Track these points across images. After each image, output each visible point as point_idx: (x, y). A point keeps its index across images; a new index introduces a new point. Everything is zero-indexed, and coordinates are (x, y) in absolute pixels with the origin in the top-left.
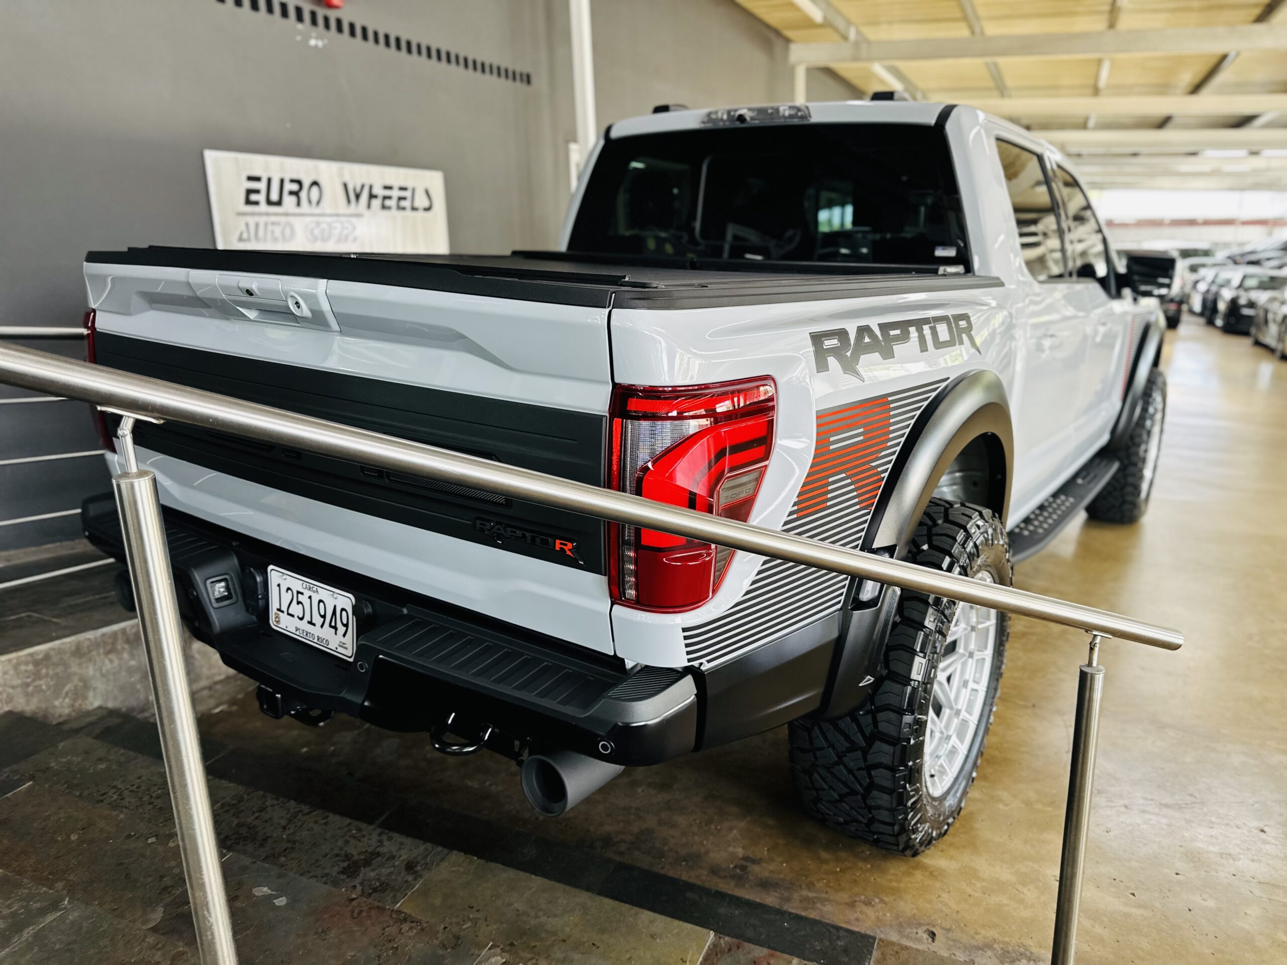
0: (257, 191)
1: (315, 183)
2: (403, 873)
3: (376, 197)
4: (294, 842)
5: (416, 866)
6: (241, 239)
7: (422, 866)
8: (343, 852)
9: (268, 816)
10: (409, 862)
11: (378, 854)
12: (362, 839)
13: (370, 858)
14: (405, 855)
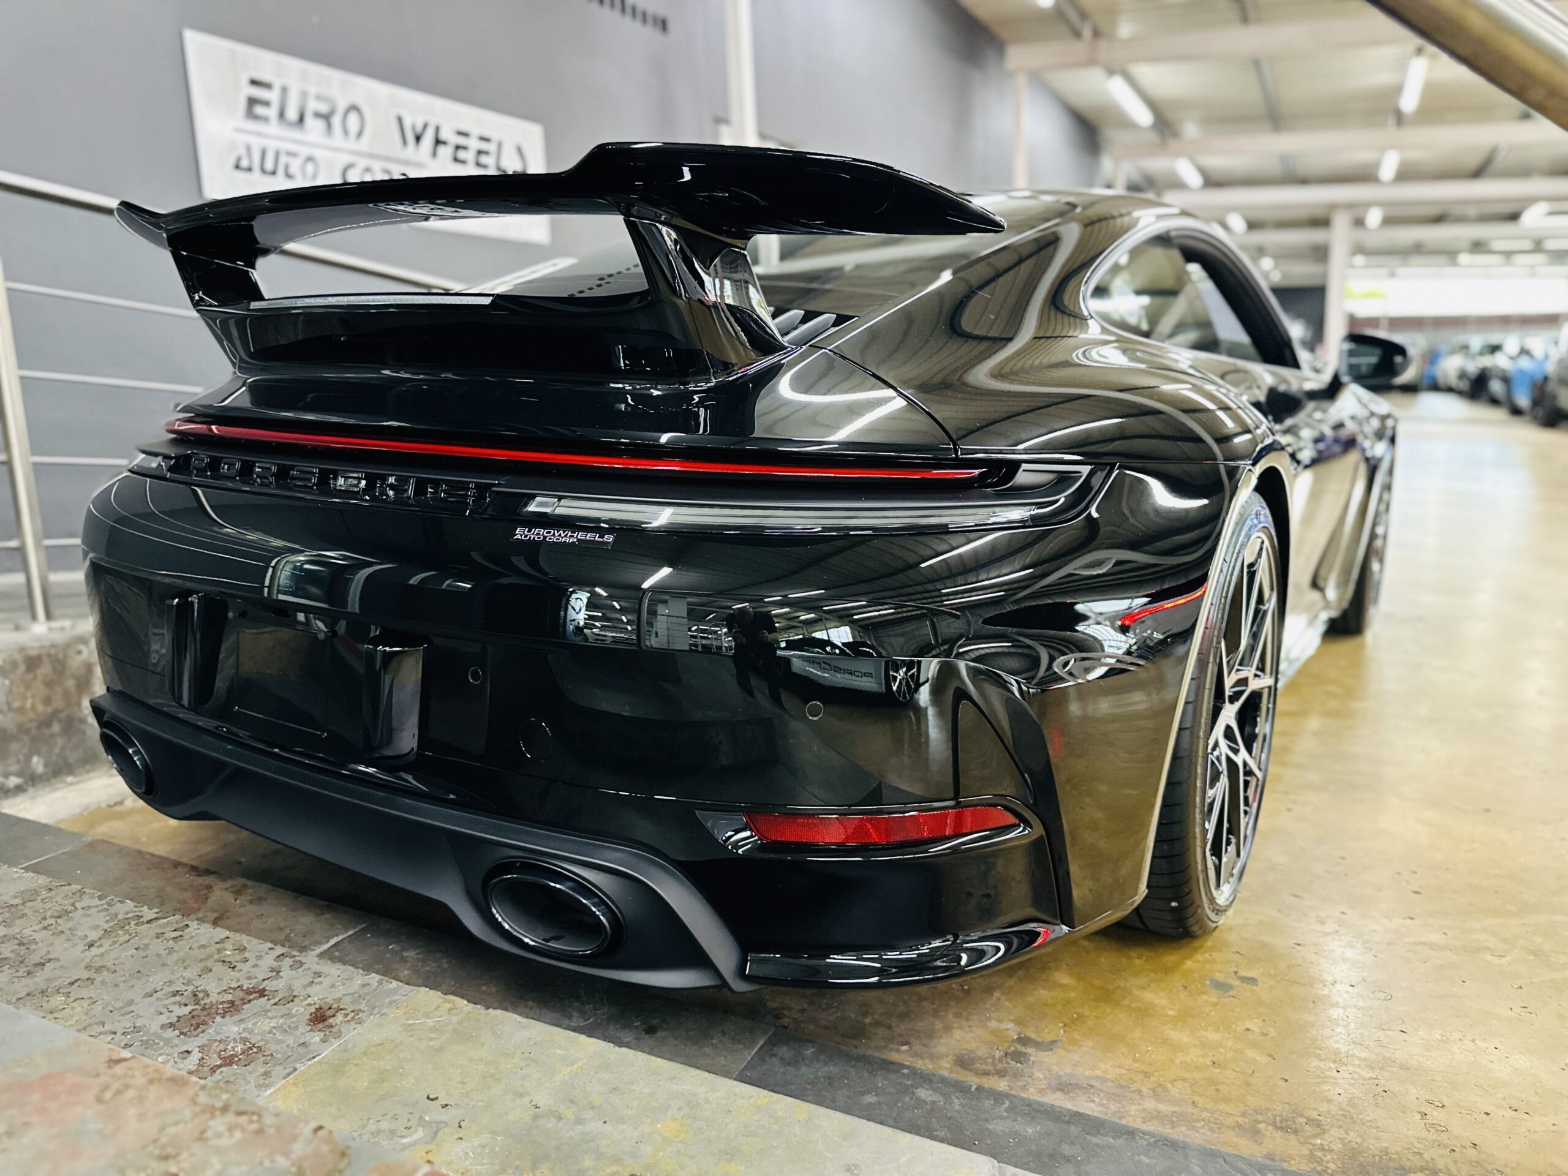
0: (267, 104)
1: (354, 108)
2: (303, 1028)
3: (445, 143)
4: (99, 970)
5: (334, 1016)
6: (237, 167)
7: (346, 1015)
8: (191, 988)
9: (70, 925)
10: (321, 1008)
11: (262, 993)
12: (239, 966)
13: (242, 999)
14: (319, 995)
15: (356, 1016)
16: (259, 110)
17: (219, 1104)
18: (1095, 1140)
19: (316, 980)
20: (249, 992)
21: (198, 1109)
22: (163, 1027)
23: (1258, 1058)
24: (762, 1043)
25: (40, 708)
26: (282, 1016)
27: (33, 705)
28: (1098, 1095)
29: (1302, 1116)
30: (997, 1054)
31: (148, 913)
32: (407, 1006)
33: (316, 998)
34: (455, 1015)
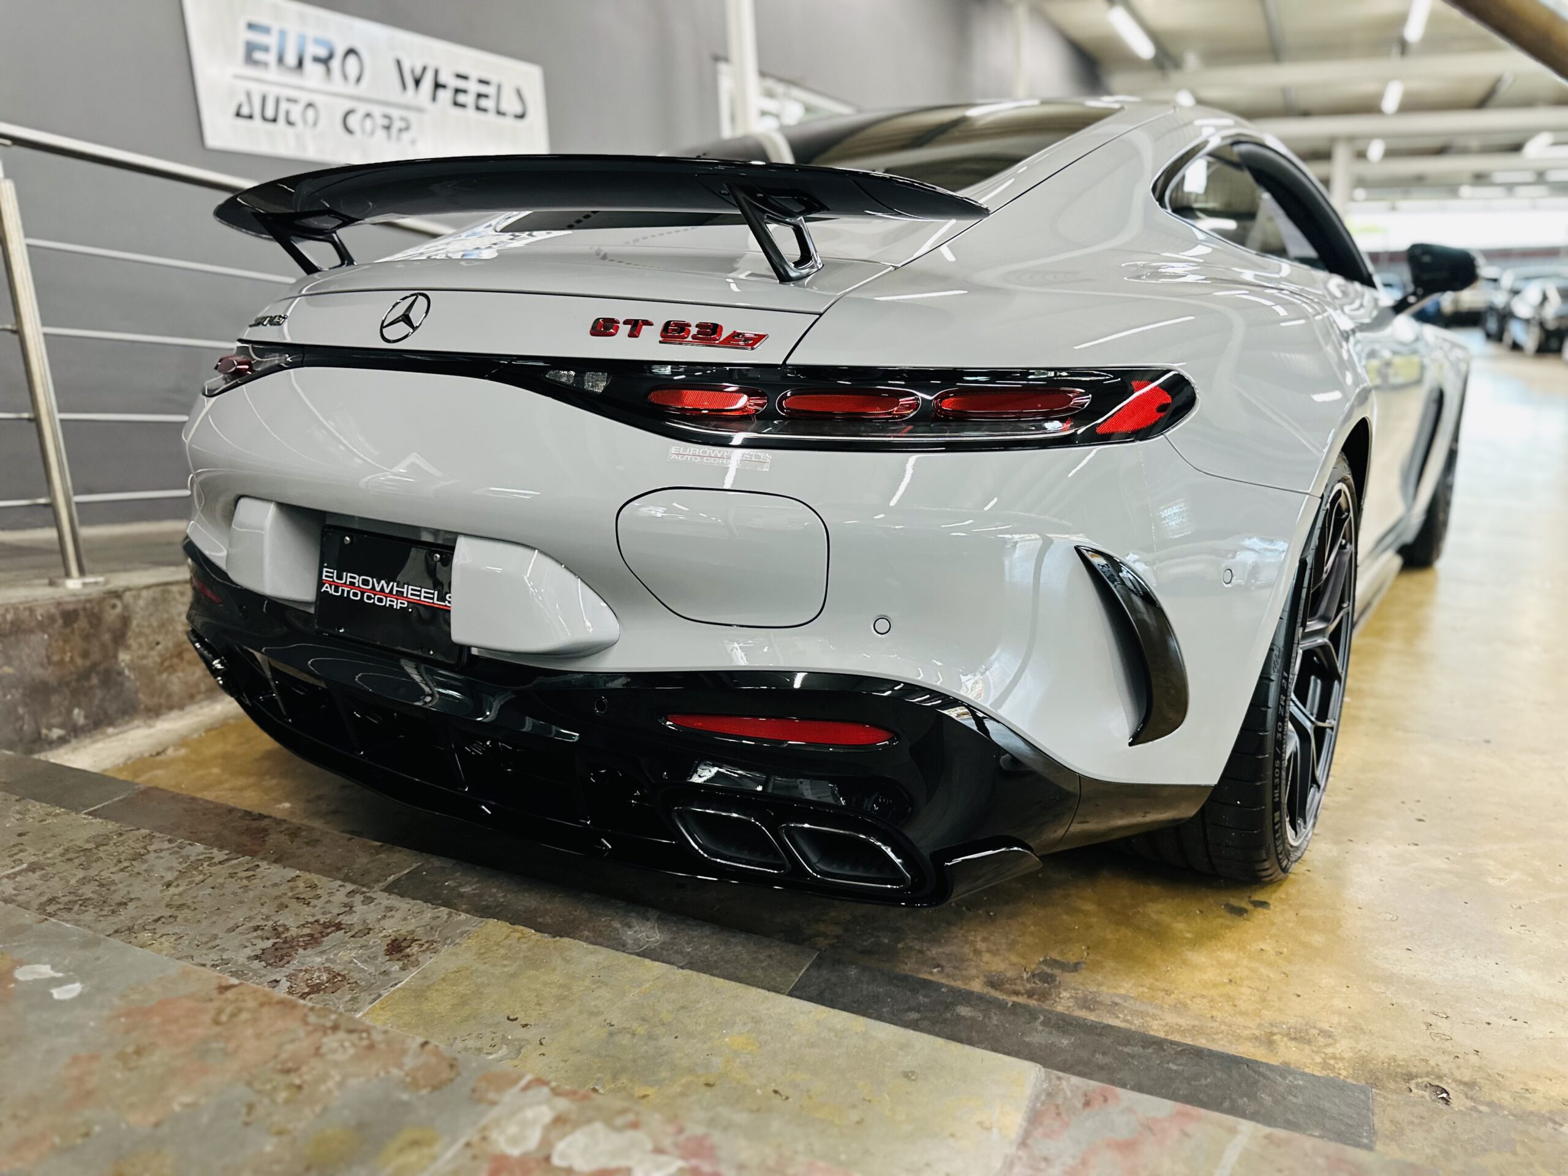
0: (266, 49)
1: (351, 51)
2: (382, 958)
3: (444, 87)
4: (180, 907)
5: (410, 946)
6: (238, 115)
7: (422, 945)
8: (270, 923)
9: (144, 867)
10: (396, 940)
11: (339, 927)
12: (314, 902)
13: (321, 933)
14: (392, 927)
15: (431, 947)
16: (258, 55)
17: (329, 1024)
18: (1126, 1050)
19: (388, 914)
20: (325, 926)
21: (310, 1028)
22: (249, 958)
23: (1272, 976)
24: (808, 965)
25: (79, 661)
26: (361, 947)
27: (72, 658)
28: (1123, 1012)
29: (1315, 1027)
30: (1025, 976)
31: (219, 855)
32: (478, 936)
33: (390, 931)
34: (525, 943)
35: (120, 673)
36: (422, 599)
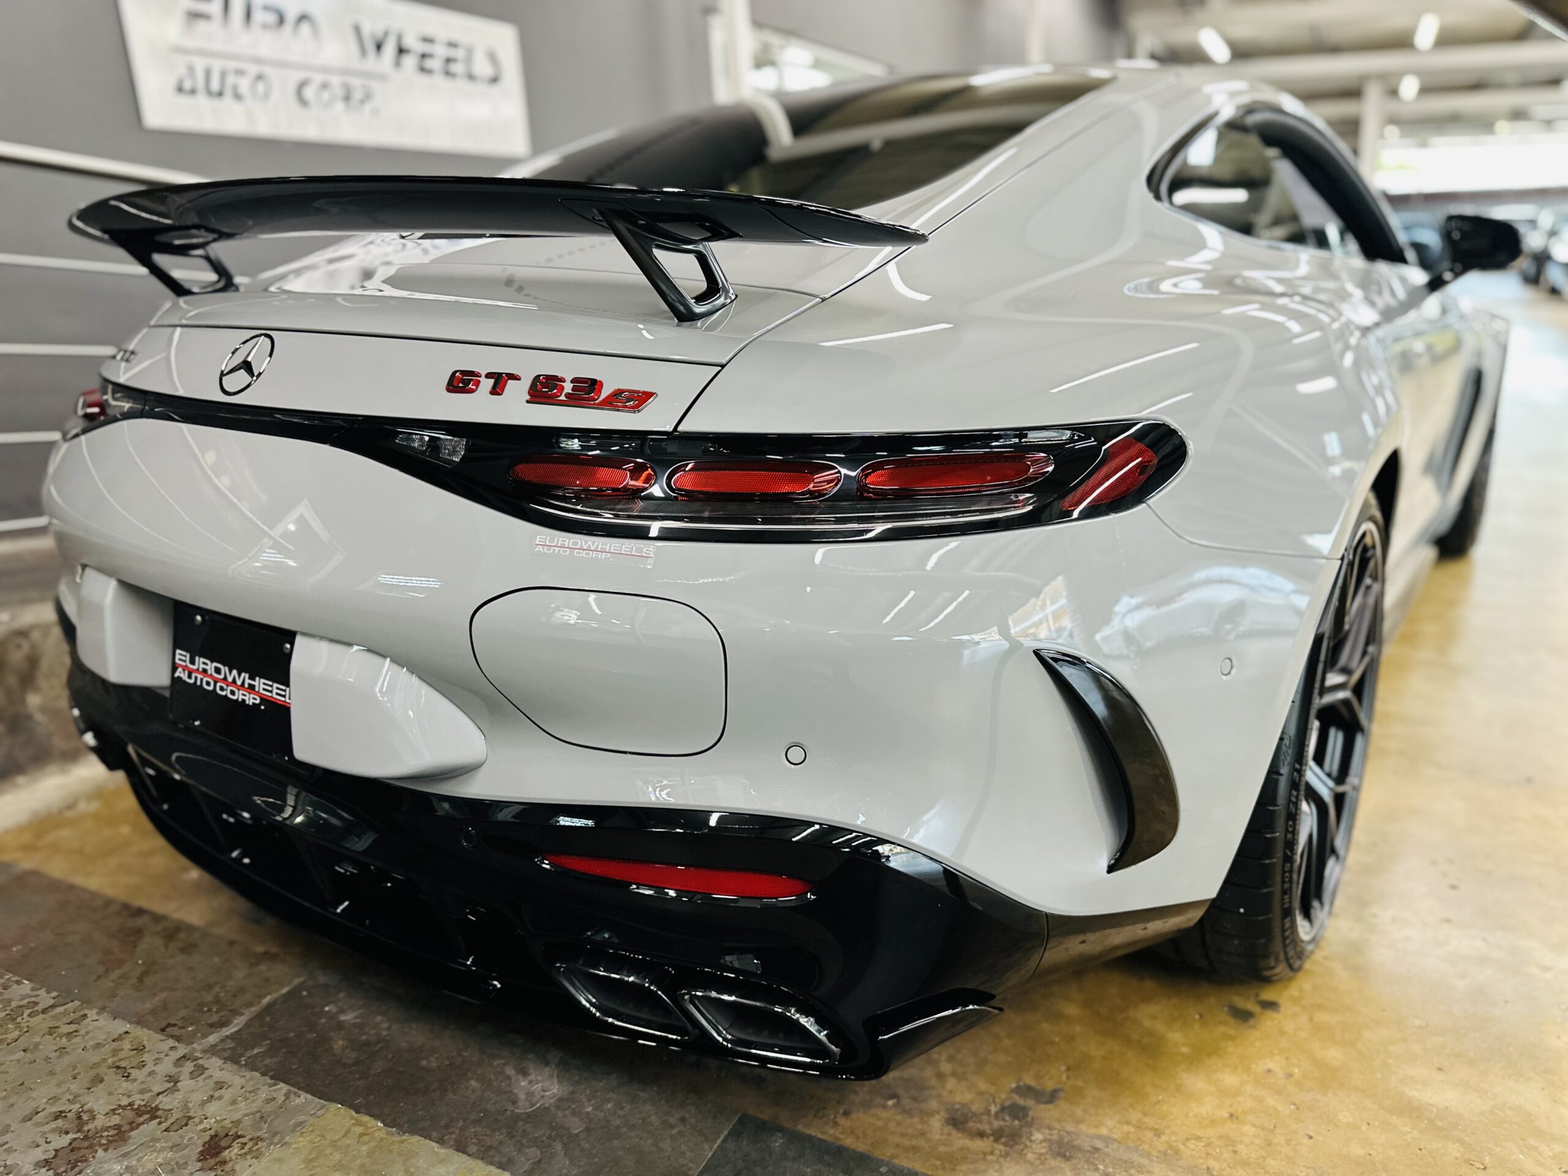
1: (304, 17)
2: (192, 1166)
3: (408, 52)
5: (230, 1146)
6: (180, 89)
7: (244, 1145)
8: (75, 1107)
10: (216, 1135)
11: (153, 1113)
12: (135, 1073)
13: (131, 1123)
14: (216, 1115)
15: (254, 1148)
16: (200, 25)
19: (217, 1094)
20: (139, 1112)
22: (36, 1165)
23: (1280, 1108)
24: (726, 1132)
26: (172, 1148)
28: (1104, 1161)
30: (994, 1109)
31: (45, 999)
32: (313, 1131)
33: (213, 1120)
34: (365, 1144)
35: (29, 717)
36: (275, 696)
